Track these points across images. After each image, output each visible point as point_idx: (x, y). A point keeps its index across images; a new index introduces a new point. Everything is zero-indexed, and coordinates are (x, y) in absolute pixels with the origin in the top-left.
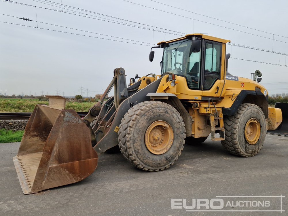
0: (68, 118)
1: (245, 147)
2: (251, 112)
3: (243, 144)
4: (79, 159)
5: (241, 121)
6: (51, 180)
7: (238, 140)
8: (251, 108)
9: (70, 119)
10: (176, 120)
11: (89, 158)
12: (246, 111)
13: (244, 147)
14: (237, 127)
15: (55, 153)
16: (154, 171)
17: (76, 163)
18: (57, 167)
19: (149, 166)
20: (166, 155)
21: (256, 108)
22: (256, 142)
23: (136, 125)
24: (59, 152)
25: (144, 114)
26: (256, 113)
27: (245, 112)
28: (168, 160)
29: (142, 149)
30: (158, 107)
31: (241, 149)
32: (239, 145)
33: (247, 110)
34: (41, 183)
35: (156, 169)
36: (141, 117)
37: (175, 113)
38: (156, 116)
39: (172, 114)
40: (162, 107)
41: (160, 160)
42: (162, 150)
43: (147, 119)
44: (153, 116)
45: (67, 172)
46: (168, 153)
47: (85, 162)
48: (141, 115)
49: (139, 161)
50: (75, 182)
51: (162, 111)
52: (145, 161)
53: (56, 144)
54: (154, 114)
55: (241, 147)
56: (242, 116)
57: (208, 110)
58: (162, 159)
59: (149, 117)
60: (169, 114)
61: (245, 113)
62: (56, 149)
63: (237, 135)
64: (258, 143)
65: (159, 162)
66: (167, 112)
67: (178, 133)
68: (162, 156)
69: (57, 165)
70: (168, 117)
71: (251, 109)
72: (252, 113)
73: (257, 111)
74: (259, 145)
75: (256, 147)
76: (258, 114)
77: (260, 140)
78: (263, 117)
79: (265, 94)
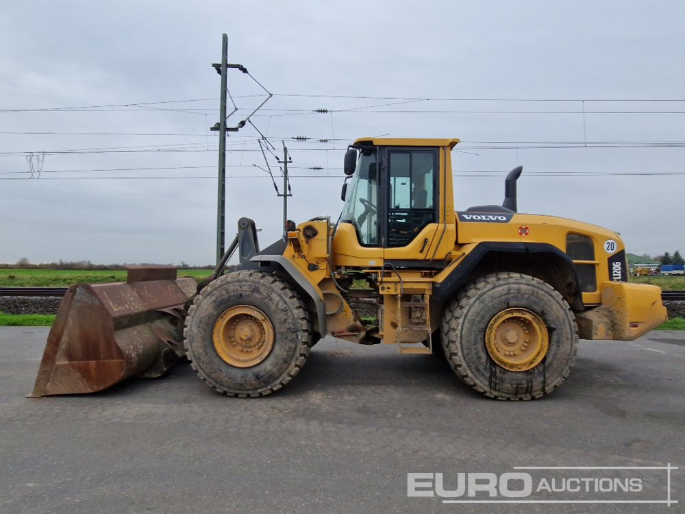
0: (79, 297)
1: (488, 376)
2: (508, 294)
3: (481, 368)
4: (97, 358)
5: (470, 313)
6: (57, 383)
7: (464, 357)
8: (508, 284)
9: (84, 297)
10: (277, 306)
11: (112, 358)
12: (489, 290)
13: (483, 375)
14: (458, 326)
15: (63, 346)
16: (236, 396)
17: (93, 363)
18: (66, 365)
19: (222, 385)
20: (256, 370)
21: (528, 285)
22: (533, 366)
23: (196, 311)
24: (69, 345)
25: (211, 292)
26: (526, 296)
27: (484, 293)
28: (261, 379)
29: (207, 354)
30: (239, 281)
31: (474, 377)
32: (466, 368)
33: (493, 288)
34: (45, 386)
35: (241, 394)
36: (205, 298)
37: (276, 293)
38: (234, 298)
39: (267, 294)
40: (247, 281)
41: (242, 377)
42: (251, 360)
43: (214, 301)
44: (226, 296)
45: (79, 375)
46: (263, 366)
47: (104, 363)
48: (205, 295)
49: (203, 374)
50: (91, 391)
51: (245, 288)
52: (213, 375)
53: (66, 333)
54: (228, 293)
55: (472, 373)
56: (474, 302)
57: (388, 288)
58: (246, 376)
59: (219, 299)
60: (261, 294)
61: (485, 296)
62: (65, 338)
63: (459, 346)
64: (541, 368)
65: (240, 381)
66: (256, 290)
67: (283, 330)
68: (248, 370)
69: (66, 362)
70: (259, 300)
71: (506, 287)
72: (512, 295)
73: (533, 290)
74: (544, 376)
75: (534, 380)
76: (536, 299)
77: (551, 362)
78: (558, 306)
79: (610, 248)
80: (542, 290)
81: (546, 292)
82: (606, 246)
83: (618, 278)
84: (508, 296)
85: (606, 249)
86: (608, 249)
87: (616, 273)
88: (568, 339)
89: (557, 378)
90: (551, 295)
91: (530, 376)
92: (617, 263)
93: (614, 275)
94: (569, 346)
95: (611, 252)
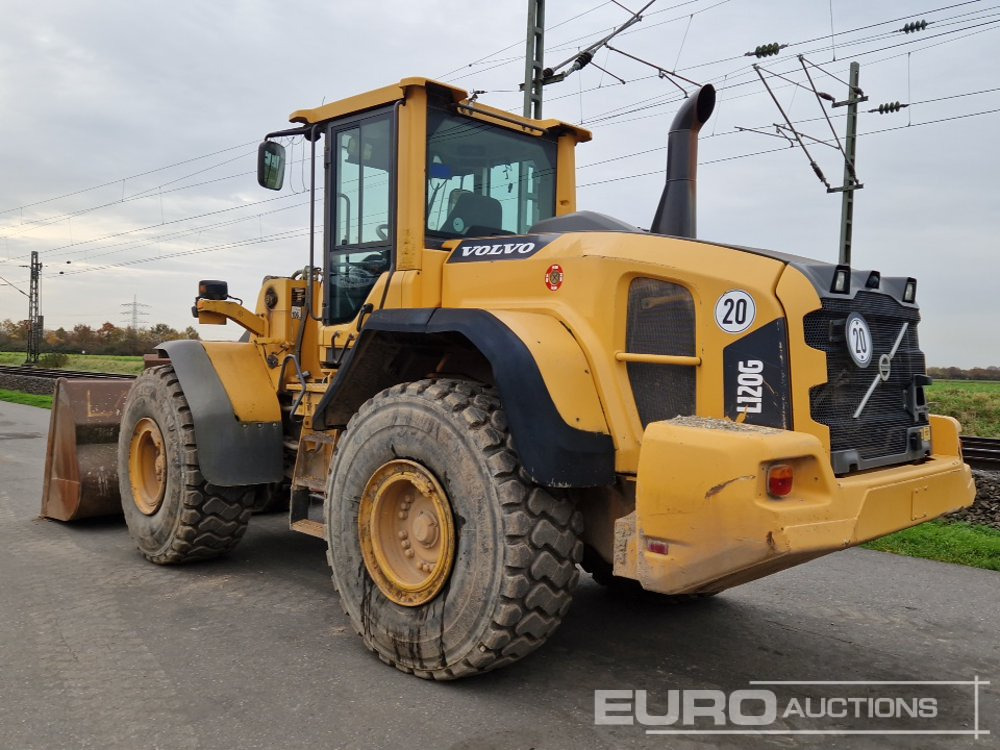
2: (393, 426)
8: (396, 404)
12: (369, 416)
13: (354, 597)
20: (153, 521)
21: (427, 409)
26: (420, 434)
27: (362, 422)
35: (147, 555)
38: (140, 406)
39: (160, 401)
40: (151, 381)
41: (143, 529)
43: (129, 409)
44: (135, 403)
46: (158, 516)
51: (147, 391)
54: (136, 397)
58: (146, 527)
60: (156, 401)
61: (363, 427)
64: (439, 610)
65: (141, 533)
70: (154, 411)
71: (392, 410)
72: (398, 430)
73: (431, 423)
74: (442, 630)
75: (423, 633)
76: (434, 443)
77: (455, 599)
78: (472, 464)
79: (732, 317)
80: (448, 423)
81: (454, 429)
82: (721, 310)
83: (751, 410)
84: (392, 431)
85: (721, 320)
86: (725, 321)
87: (745, 394)
88: (486, 550)
89: (464, 642)
90: (462, 437)
91: (418, 622)
92: (751, 363)
93: (740, 400)
94: (489, 567)
95: (736, 330)
